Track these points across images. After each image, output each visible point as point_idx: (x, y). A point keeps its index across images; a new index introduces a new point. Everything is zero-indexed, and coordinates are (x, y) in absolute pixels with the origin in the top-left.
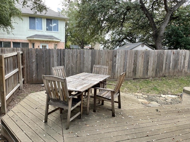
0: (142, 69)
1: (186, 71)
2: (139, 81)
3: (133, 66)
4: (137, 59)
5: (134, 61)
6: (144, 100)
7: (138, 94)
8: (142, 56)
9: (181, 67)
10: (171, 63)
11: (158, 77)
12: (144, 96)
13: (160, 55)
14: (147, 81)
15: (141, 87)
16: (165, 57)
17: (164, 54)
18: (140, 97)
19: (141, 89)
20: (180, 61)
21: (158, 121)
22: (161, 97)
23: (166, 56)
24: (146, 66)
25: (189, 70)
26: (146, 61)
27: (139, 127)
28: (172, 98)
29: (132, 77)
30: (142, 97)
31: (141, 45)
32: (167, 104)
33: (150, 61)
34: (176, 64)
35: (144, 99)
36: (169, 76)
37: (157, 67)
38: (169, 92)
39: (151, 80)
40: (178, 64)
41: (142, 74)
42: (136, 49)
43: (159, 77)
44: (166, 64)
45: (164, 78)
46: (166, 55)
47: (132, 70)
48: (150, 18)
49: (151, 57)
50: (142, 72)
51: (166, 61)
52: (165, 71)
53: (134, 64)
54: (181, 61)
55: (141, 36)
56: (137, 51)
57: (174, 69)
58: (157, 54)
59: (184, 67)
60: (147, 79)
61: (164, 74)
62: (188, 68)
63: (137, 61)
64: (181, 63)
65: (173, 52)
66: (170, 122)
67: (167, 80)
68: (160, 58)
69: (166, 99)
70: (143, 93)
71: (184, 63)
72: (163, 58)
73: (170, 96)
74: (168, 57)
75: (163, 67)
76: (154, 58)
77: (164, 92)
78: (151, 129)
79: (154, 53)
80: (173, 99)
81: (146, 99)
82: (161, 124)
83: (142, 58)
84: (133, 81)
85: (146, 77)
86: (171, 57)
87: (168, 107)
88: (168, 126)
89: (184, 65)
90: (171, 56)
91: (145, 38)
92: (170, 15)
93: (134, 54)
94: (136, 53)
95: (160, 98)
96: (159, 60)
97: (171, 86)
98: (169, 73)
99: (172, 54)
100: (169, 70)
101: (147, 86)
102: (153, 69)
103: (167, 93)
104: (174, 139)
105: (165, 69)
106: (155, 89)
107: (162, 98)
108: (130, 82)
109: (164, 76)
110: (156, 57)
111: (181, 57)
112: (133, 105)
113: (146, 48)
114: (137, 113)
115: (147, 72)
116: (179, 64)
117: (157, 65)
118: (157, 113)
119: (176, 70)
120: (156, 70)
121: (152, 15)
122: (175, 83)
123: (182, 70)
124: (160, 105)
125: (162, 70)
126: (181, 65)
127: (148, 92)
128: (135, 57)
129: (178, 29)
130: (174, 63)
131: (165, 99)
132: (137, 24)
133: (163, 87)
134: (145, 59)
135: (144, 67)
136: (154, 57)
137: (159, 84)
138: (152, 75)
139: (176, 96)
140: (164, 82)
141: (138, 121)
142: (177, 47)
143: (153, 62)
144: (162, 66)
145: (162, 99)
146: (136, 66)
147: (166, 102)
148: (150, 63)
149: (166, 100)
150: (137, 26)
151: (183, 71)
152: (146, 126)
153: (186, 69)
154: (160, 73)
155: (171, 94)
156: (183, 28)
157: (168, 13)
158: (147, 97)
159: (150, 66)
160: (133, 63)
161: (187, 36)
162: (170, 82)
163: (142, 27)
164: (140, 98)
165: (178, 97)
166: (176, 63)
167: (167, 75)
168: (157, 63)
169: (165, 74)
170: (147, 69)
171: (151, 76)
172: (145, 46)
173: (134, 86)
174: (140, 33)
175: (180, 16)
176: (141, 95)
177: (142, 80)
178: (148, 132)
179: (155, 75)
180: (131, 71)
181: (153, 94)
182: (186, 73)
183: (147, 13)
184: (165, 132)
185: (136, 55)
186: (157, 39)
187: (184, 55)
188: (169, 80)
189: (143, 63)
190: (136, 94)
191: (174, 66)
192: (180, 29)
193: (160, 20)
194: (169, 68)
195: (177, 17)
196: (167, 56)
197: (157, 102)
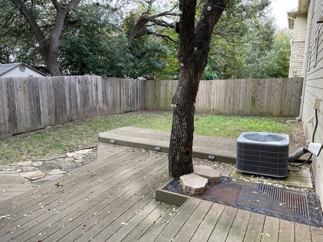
0: (28, 113)
1: (102, 107)
2: (25, 136)
3: (7, 110)
4: (14, 96)
5: (9, 99)
6: (36, 172)
7: (25, 163)
8: (24, 88)
9: (93, 102)
10: (79, 98)
11: (61, 124)
12: (35, 164)
13: (58, 86)
14: (41, 133)
15: (30, 148)
16: (67, 88)
17: (63, 83)
18: (28, 168)
19: (29, 151)
20: (90, 93)
21: (60, 203)
22: (66, 157)
23: (68, 86)
24: (35, 107)
25: (105, 105)
26: (34, 96)
27: (23, 231)
28: (84, 155)
29: (9, 133)
30: (33, 166)
31: (18, 68)
32: (77, 167)
33: (42, 96)
34: (86, 99)
35: (35, 170)
36: (78, 119)
37: (56, 106)
38: (80, 146)
39: (50, 131)
40: (88, 98)
41: (29, 122)
42: (8, 76)
43: (63, 124)
44: (70, 99)
45: (71, 124)
46: (67, 84)
47: (7, 119)
48: (29, 18)
49: (41, 90)
50: (29, 119)
51: (70, 95)
52: (71, 112)
53: (9, 106)
54: (92, 93)
55: (18, 50)
56: (10, 79)
57: (84, 106)
58: (51, 83)
59: (97, 102)
60: (42, 131)
61: (69, 117)
62: (103, 102)
63: (14, 99)
64: (92, 96)
65: (77, 79)
66: (79, 199)
67: (76, 126)
68: (58, 90)
69: (75, 159)
70: (34, 158)
71: (97, 95)
72: (64, 91)
73: (80, 152)
74: (72, 88)
75: (66, 106)
76: (47, 92)
77: (71, 148)
78: (45, 224)
79: (47, 81)
80: (85, 157)
81: (40, 170)
82: (64, 207)
83: (25, 92)
84: (13, 139)
85: (40, 127)
86: (75, 87)
87: (76, 173)
88: (76, 207)
89: (97, 99)
90: (76, 85)
91: (28, 54)
92: (64, 16)
93: (4, 86)
94: (10, 83)
95: (66, 159)
96: (58, 95)
97: (82, 134)
98: (78, 113)
99: (77, 82)
100: (77, 109)
101: (42, 144)
102: (49, 111)
103: (77, 148)
104: (85, 226)
105: (71, 108)
106: (56, 146)
107: (68, 159)
108: (6, 143)
109: (71, 121)
110: (52, 89)
111: (92, 87)
112: (10, 189)
113: (28, 73)
114: (19, 203)
115: (40, 117)
116: (91, 97)
117: (56, 102)
118: (58, 190)
119: (88, 108)
120: (56, 112)
121: (32, 13)
122: (88, 129)
123: (96, 106)
124: (64, 172)
125: (66, 109)
126: (93, 98)
127: (44, 155)
128: (7, 92)
129: (79, 42)
130: (82, 98)
131: (73, 159)
132: (5, 27)
133: (71, 138)
134: (30, 95)
135: (31, 109)
136: (47, 90)
137: (63, 134)
138: (50, 121)
139: (90, 150)
140: (72, 130)
141: (20, 220)
142: (82, 72)
143: (48, 98)
144: (65, 103)
145: (69, 161)
146: (15, 108)
147: (74, 164)
148: (42, 100)
149: (76, 161)
150: (6, 30)
151: (98, 108)
152: (36, 223)
153: (101, 105)
154: (62, 116)
155: (83, 148)
156: (88, 41)
157: (60, 13)
158: (41, 164)
159: (43, 107)
160: (6, 105)
161: (95, 54)
162: (80, 128)
163: (16, 32)
164: (28, 171)
165: (93, 151)
166: (86, 97)
167: (75, 117)
168: (55, 100)
169: (72, 116)
170: (39, 112)
171: (48, 124)
172: (26, 68)
173: (14, 148)
174: (15, 44)
175: (80, 20)
176: (29, 164)
177: (33, 133)
178: (40, 234)
179: (56, 121)
180: (5, 120)
181: (53, 156)
182: (102, 111)
183: (21, 7)
184: (71, 220)
185: (9, 87)
186: (48, 57)
187: (95, 83)
188: (79, 125)
189: (27, 102)
190: (20, 163)
191: (84, 102)
192: (82, 42)
193: (50, 23)
194: (77, 106)
195: (75, 22)
196: (70, 87)
197: (60, 168)
